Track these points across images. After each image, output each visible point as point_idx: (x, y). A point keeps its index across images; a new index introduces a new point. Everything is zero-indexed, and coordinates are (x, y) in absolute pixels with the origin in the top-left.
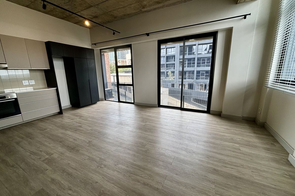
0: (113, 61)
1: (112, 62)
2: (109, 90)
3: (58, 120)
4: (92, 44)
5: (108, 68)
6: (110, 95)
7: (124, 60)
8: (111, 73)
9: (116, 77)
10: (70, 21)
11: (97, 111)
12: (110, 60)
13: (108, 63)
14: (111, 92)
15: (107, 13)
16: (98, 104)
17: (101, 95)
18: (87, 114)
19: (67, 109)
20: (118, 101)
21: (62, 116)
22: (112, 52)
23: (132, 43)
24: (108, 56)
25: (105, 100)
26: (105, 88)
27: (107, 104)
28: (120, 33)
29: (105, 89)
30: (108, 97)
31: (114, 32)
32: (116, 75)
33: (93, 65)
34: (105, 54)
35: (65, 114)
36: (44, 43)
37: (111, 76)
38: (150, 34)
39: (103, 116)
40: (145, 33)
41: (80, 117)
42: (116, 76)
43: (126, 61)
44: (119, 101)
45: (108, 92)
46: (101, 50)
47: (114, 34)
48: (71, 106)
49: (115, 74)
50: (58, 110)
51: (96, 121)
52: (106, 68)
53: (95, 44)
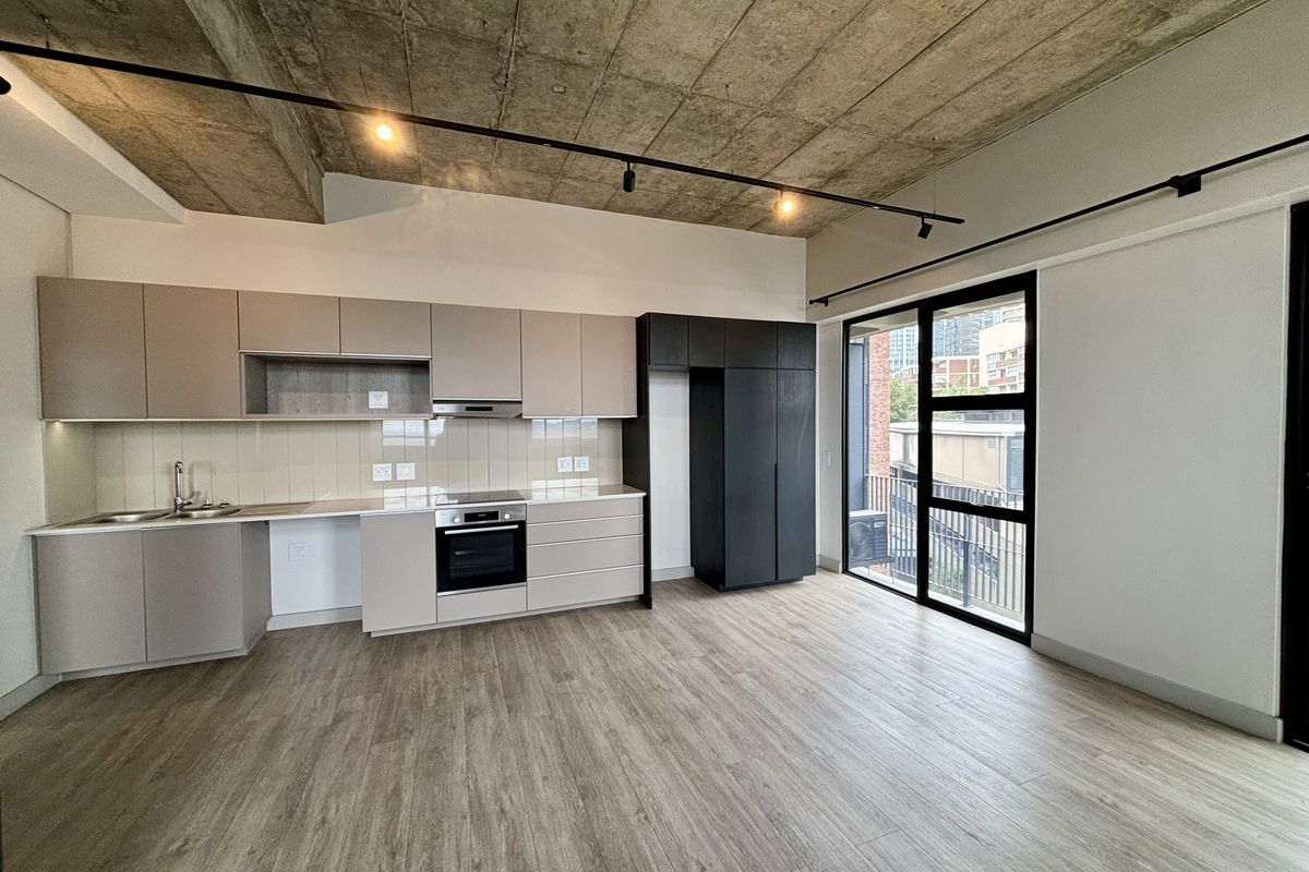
0: (910, 367)
1: (905, 368)
2: (871, 520)
3: (626, 636)
4: (811, 302)
5: (882, 397)
6: (872, 543)
7: (969, 358)
8: (892, 421)
9: (914, 442)
10: (731, 226)
11: (794, 632)
12: (896, 362)
13: (881, 376)
14: (884, 531)
15: (896, 137)
16: (806, 589)
17: (826, 540)
18: (744, 642)
19: (673, 586)
20: (915, 595)
21: (644, 618)
22: (905, 329)
23: (1038, 265)
24: (885, 346)
25: (846, 570)
26: (851, 504)
27: (850, 599)
28: (960, 221)
29: (852, 514)
30: (861, 557)
31: (927, 221)
32: (917, 431)
33: (804, 395)
34: (873, 339)
35: (660, 611)
36: (634, 321)
37: (892, 435)
38: (1206, 182)
39: (821, 688)
40: (1169, 178)
41: (711, 651)
42: (916, 437)
43: (975, 363)
44: (923, 599)
45: (865, 530)
46: (847, 324)
47: (925, 231)
48: (689, 572)
49: (914, 426)
50: (637, 589)
51: (776, 712)
52: (871, 397)
53: (824, 301)
